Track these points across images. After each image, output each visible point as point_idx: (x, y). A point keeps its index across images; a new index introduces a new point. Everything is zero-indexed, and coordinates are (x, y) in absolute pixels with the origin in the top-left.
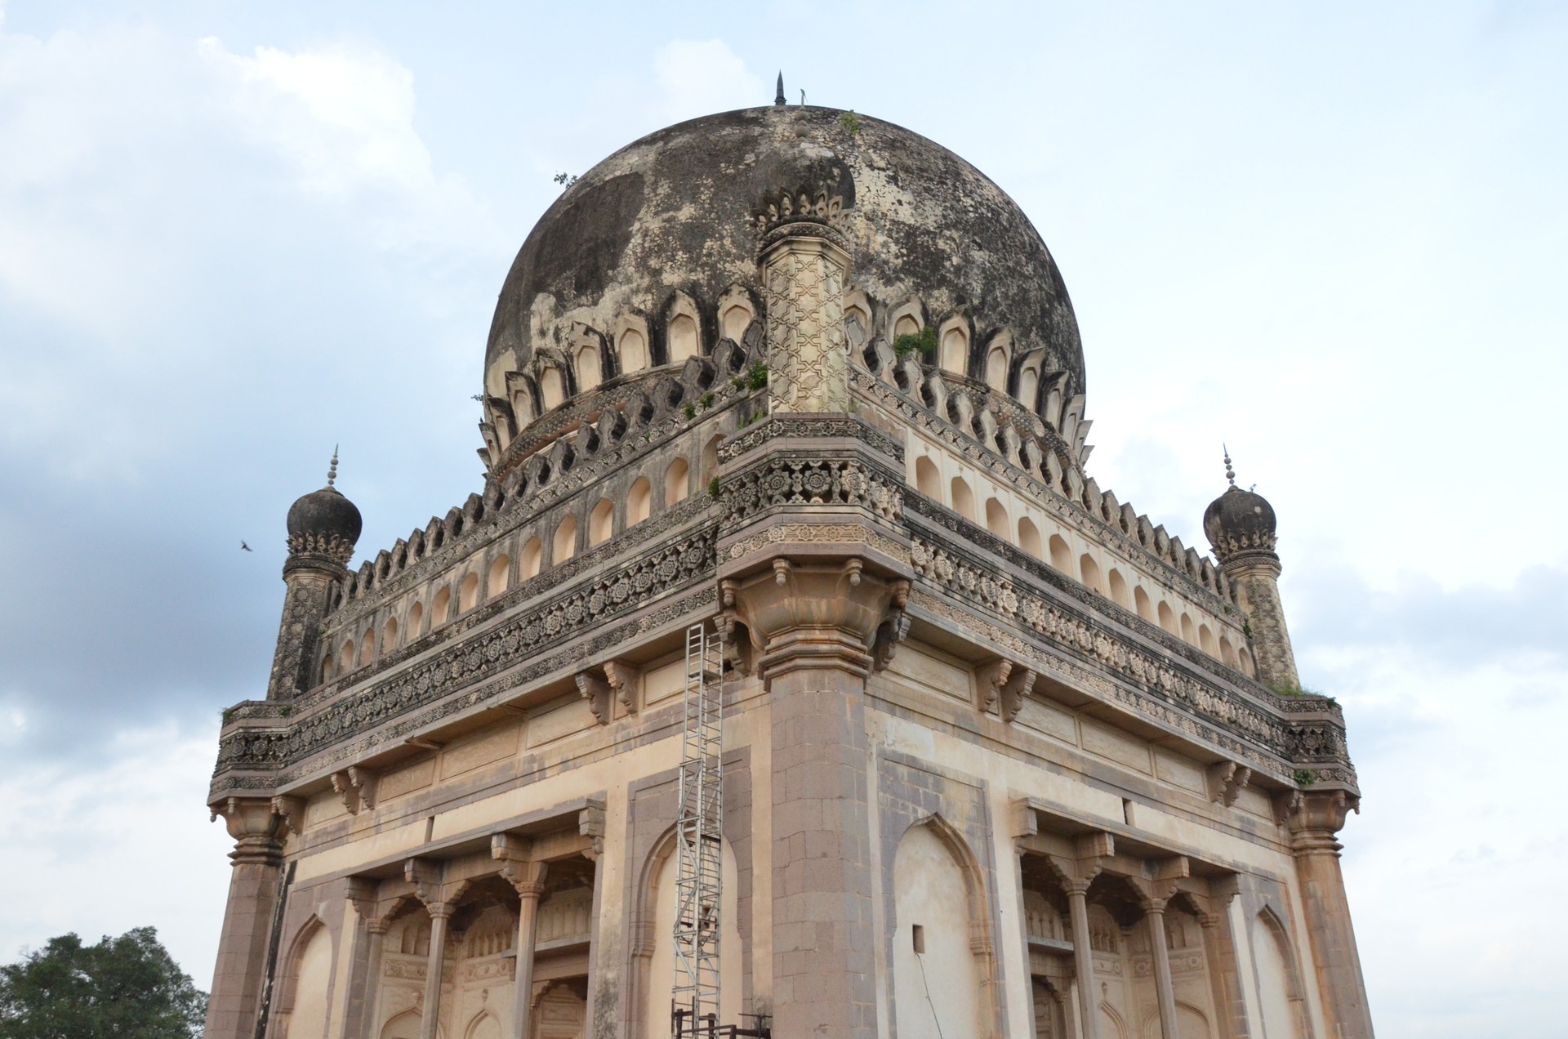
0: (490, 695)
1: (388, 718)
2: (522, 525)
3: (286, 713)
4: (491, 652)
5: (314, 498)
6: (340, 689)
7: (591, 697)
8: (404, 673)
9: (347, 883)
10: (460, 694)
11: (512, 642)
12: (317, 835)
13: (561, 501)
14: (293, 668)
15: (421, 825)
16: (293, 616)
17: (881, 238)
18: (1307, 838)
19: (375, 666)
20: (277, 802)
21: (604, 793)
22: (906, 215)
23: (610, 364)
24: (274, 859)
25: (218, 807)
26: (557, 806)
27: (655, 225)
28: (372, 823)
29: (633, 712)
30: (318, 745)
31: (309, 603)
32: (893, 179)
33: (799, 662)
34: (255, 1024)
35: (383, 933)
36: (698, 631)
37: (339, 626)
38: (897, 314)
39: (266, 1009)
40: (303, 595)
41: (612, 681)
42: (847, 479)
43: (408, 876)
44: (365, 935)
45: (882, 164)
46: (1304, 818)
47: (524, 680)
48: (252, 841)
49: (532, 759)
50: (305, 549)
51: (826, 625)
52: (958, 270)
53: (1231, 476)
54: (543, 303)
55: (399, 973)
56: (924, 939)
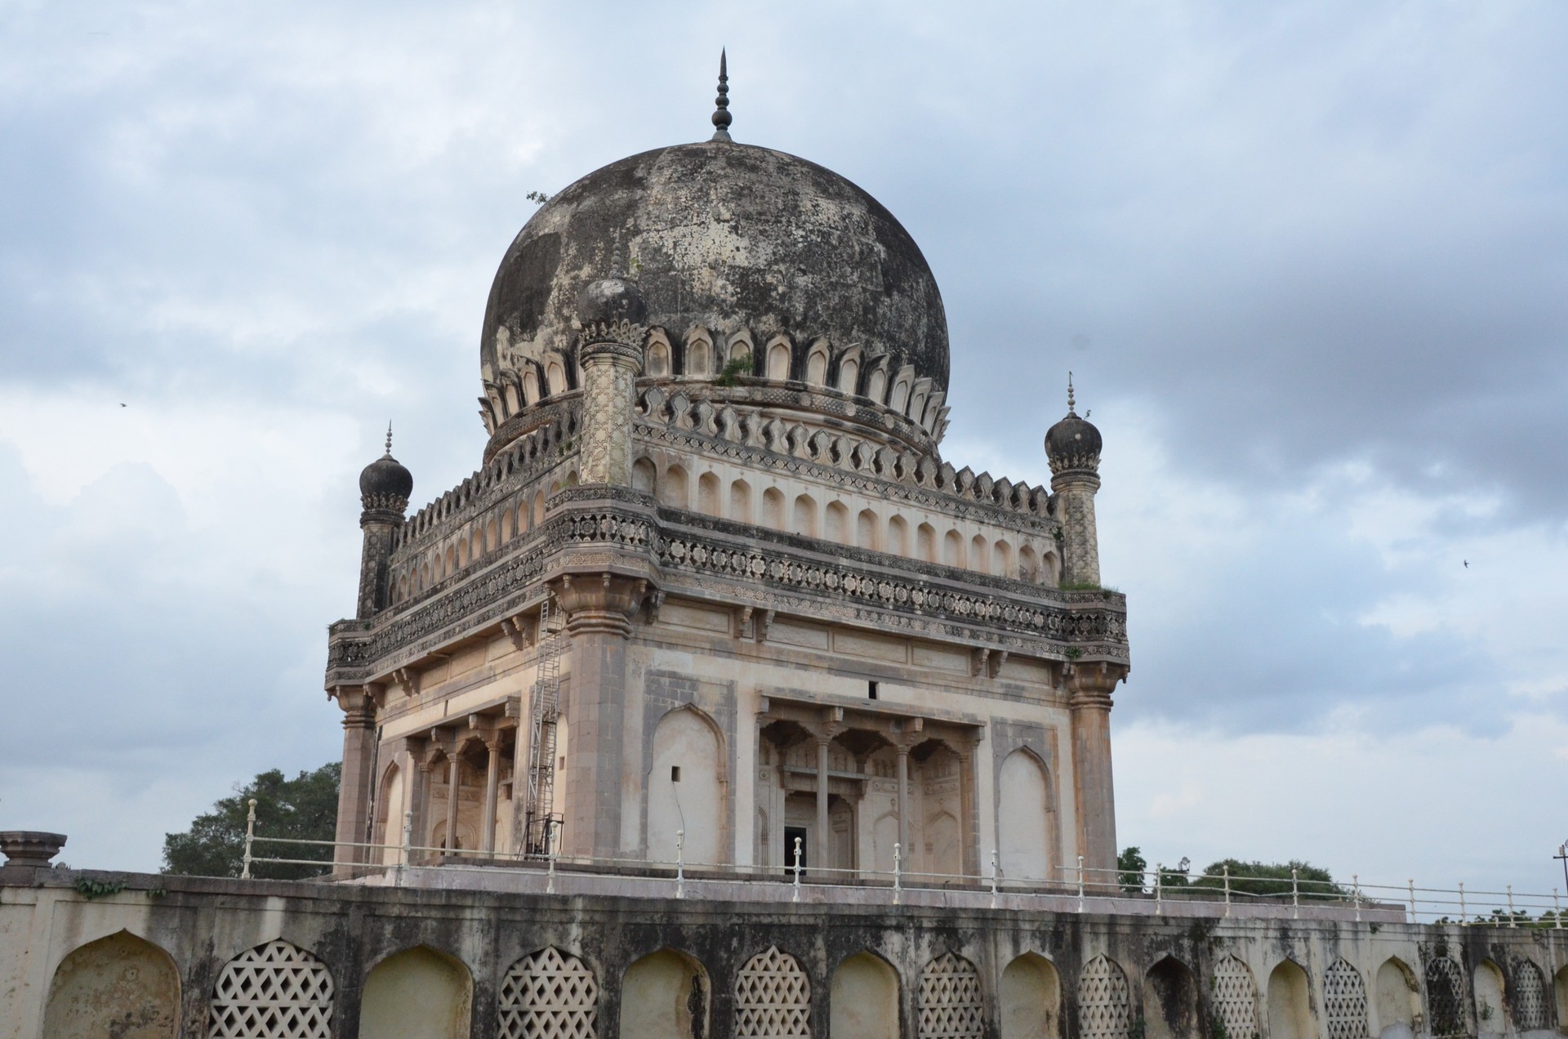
0: (464, 630)
1: (419, 638)
2: (486, 510)
3: (367, 627)
4: (466, 602)
5: (374, 468)
6: (395, 614)
7: (511, 635)
8: (425, 609)
9: (404, 741)
10: (451, 626)
11: (473, 596)
12: (392, 709)
13: (504, 499)
14: (371, 593)
15: (443, 704)
16: (369, 556)
17: (720, 282)
18: (1081, 696)
19: (412, 601)
20: (366, 688)
21: (517, 692)
22: (742, 259)
23: (544, 388)
24: (369, 724)
25: (331, 691)
27: (566, 281)
28: (419, 703)
29: (532, 644)
30: (386, 651)
31: (378, 546)
32: (735, 229)
33: (582, 629)
34: (366, 830)
35: (430, 771)
36: (545, 605)
37: (398, 564)
38: (732, 341)
39: (371, 819)
40: (374, 540)
41: (518, 627)
42: (604, 526)
43: (434, 738)
44: (419, 772)
45: (727, 216)
46: (1077, 682)
47: (479, 622)
48: (355, 713)
49: (491, 668)
50: (372, 506)
51: (597, 608)
52: (783, 296)
53: (1072, 403)
54: (503, 334)
55: (442, 796)
56: (682, 774)
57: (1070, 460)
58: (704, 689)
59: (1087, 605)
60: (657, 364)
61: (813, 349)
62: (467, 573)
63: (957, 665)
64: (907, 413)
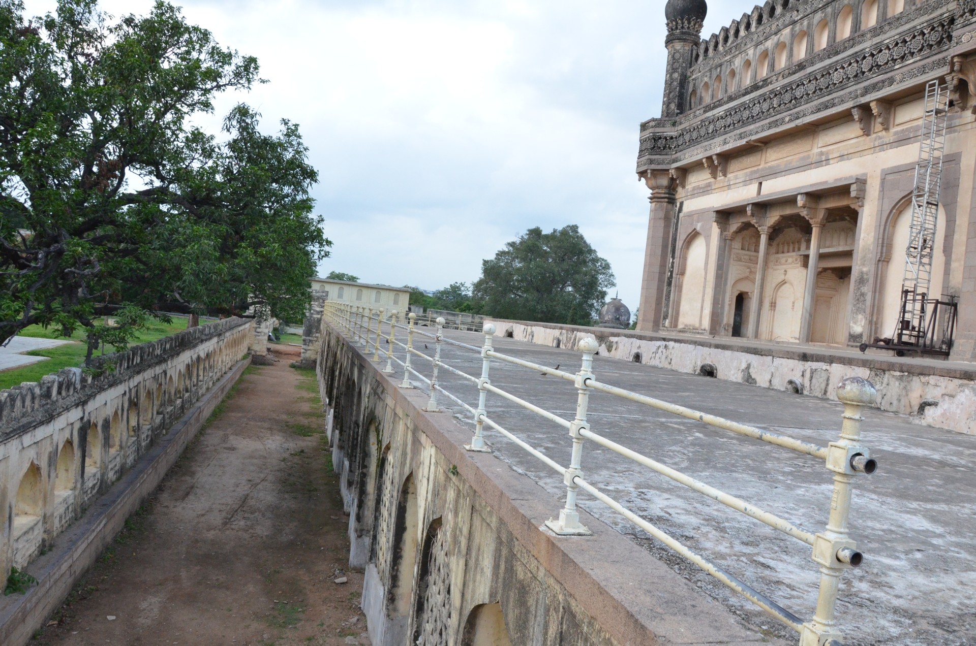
0: (797, 118)
1: (735, 129)
2: (815, 11)
3: (674, 124)
6: (705, 112)
7: (861, 120)
8: (743, 104)
10: (779, 117)
11: (811, 87)
12: (694, 189)
15: (755, 186)
19: (725, 99)
20: (672, 172)
21: (866, 174)
26: (836, 180)
28: (726, 184)
30: (694, 142)
31: (681, 60)
35: (732, 240)
37: (699, 74)
39: (672, 272)
41: (875, 112)
47: (819, 110)
48: (660, 191)
55: (740, 259)
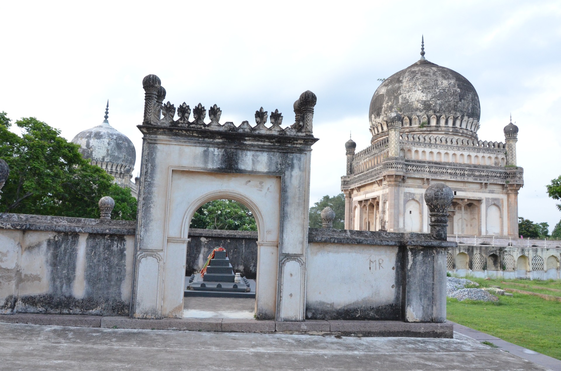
1: (359, 181)
3: (349, 177)
4: (368, 176)
5: (348, 143)
7: (377, 184)
8: (360, 176)
9: (358, 202)
10: (365, 180)
12: (355, 195)
13: (375, 154)
14: (349, 170)
15: (364, 195)
16: (348, 161)
17: (419, 104)
18: (510, 192)
20: (349, 190)
21: (379, 195)
22: (424, 99)
23: (382, 129)
24: (350, 197)
25: (342, 190)
26: (376, 196)
27: (386, 106)
28: (360, 195)
29: (381, 186)
32: (422, 91)
33: (390, 185)
34: (351, 218)
35: (363, 208)
36: (383, 180)
37: (354, 164)
38: (422, 118)
39: (352, 216)
40: (349, 158)
41: (379, 182)
43: (363, 202)
44: (361, 208)
45: (420, 88)
46: (509, 188)
47: (371, 180)
48: (347, 195)
49: (374, 189)
50: (348, 151)
52: (434, 106)
53: (511, 120)
54: (373, 116)
55: (366, 213)
56: (412, 212)
57: (509, 135)
58: (416, 195)
59: (511, 171)
60: (406, 124)
61: (442, 117)
62: (368, 170)
63: (478, 186)
64: (466, 127)
